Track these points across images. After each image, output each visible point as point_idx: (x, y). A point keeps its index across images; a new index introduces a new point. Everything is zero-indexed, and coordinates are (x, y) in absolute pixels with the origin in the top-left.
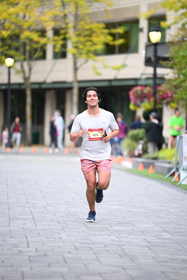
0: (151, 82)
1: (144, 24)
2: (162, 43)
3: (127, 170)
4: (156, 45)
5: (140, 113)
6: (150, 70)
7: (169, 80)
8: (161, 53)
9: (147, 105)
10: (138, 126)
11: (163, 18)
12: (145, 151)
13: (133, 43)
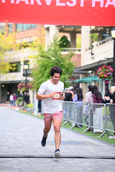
0: (25, 82)
1: (22, 63)
2: (28, 69)
3: (17, 111)
4: (26, 70)
5: (21, 92)
6: (24, 78)
7: (31, 82)
8: (28, 72)
9: (23, 89)
10: (21, 96)
11: (28, 61)
12: (23, 104)
13: (19, 69)
